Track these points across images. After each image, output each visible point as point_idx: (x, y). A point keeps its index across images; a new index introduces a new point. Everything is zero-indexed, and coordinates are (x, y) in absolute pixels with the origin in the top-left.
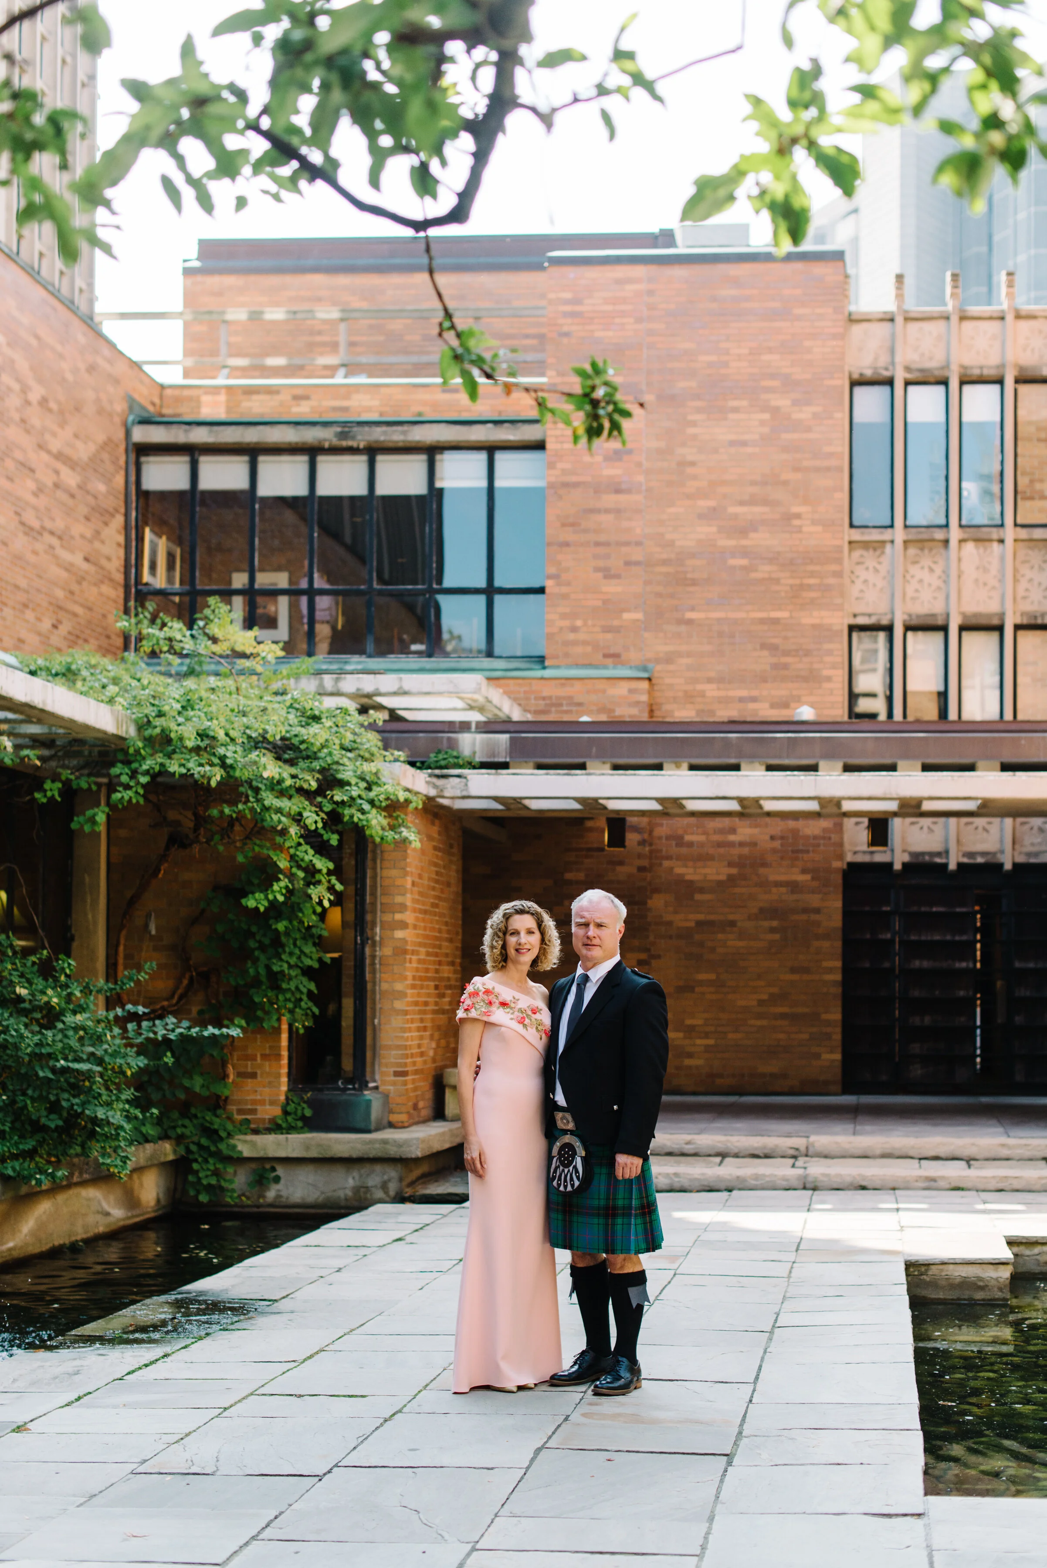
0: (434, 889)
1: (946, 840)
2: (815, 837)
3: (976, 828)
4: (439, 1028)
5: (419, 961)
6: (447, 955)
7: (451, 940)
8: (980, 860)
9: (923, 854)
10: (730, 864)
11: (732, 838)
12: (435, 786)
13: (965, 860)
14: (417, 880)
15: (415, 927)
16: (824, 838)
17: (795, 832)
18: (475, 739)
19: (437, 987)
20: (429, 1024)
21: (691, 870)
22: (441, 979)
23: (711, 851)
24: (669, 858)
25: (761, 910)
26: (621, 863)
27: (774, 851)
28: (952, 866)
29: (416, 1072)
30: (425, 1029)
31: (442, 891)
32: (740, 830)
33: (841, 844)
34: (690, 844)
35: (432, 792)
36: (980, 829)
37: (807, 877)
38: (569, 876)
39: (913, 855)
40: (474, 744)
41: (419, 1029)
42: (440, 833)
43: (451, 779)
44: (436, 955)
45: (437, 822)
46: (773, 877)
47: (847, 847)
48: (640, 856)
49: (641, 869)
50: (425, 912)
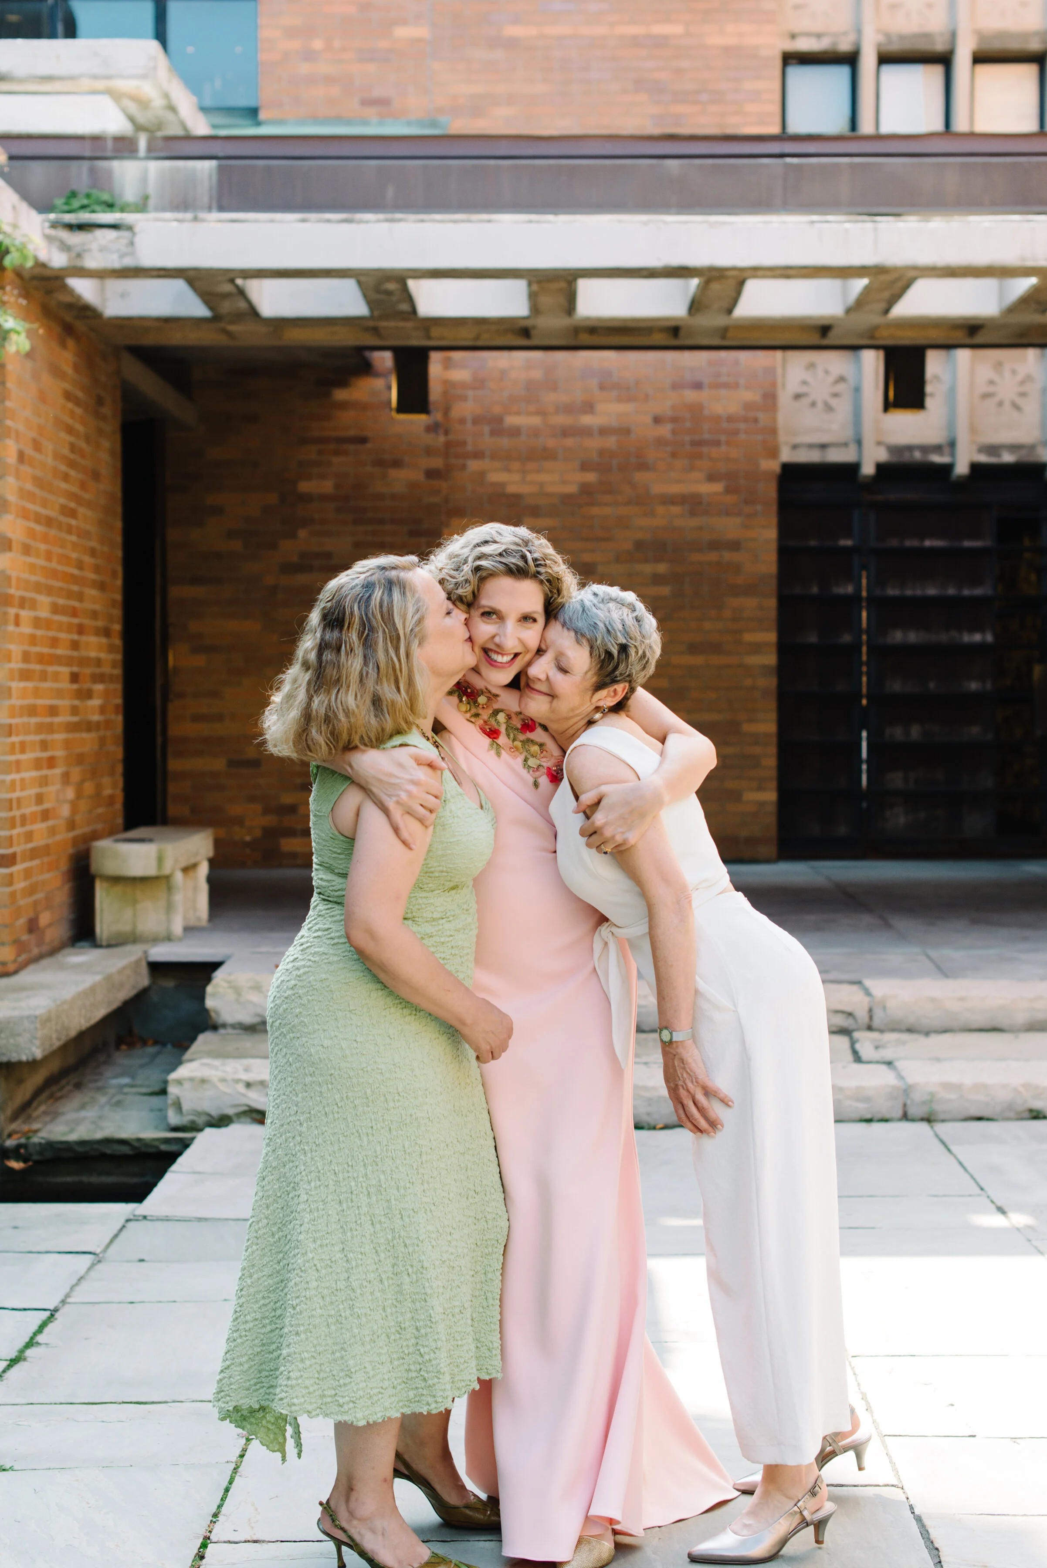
0: (66, 477)
1: (951, 424)
2: (731, 419)
3: (1000, 404)
4: (80, 759)
5: (37, 622)
6: (94, 615)
7: (102, 586)
8: (1008, 458)
9: (910, 448)
10: (585, 467)
11: (587, 420)
12: (65, 247)
13: (983, 458)
14: (29, 451)
15: (27, 550)
16: (746, 420)
17: (696, 410)
18: (145, 172)
19: (74, 678)
20: (60, 753)
21: (516, 477)
22: (84, 662)
23: (551, 443)
24: (478, 455)
25: (639, 545)
26: (397, 464)
27: (660, 442)
28: (962, 468)
29: (34, 854)
30: (51, 762)
31: (83, 485)
32: (600, 407)
33: (773, 431)
34: (515, 432)
35: (58, 260)
36: (1007, 405)
37: (717, 487)
38: (305, 487)
39: (894, 450)
40: (144, 180)
41: (38, 764)
42: (76, 367)
43: (99, 233)
44: (74, 613)
45: (71, 343)
46: (659, 488)
47: (782, 437)
48: (429, 451)
49: (431, 474)
50: (49, 522)
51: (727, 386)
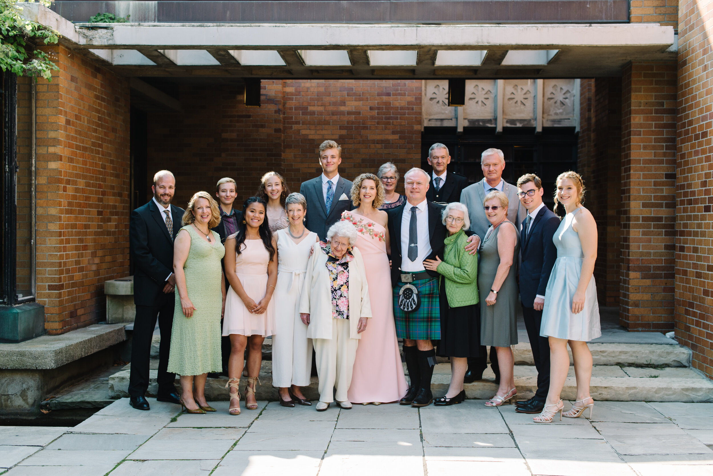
0: (95, 131)
1: (495, 111)
2: (402, 108)
3: (516, 102)
4: (103, 247)
5: (77, 190)
6: (113, 187)
7: (117, 176)
8: (519, 125)
9: (478, 121)
10: (341, 128)
11: (342, 108)
12: (85, 36)
13: (508, 125)
14: (73, 119)
15: (71, 160)
16: (408, 109)
17: (387, 104)
18: (129, 5)
19: (100, 213)
20: (90, 244)
21: (313, 132)
22: (105, 207)
23: (328, 118)
24: (297, 123)
25: (363, 160)
26: (263, 126)
27: (373, 118)
28: (499, 129)
29: (73, 285)
30: (85, 248)
31: (106, 134)
32: (347, 103)
33: (420, 113)
34: (313, 113)
35: (82, 41)
36: (519, 102)
37: (396, 137)
38: (225, 135)
39: (471, 121)
40: (128, 9)
41: (77, 248)
42: (102, 85)
43: (100, 31)
44: (100, 186)
45: (99, 75)
46: (371, 137)
47: (424, 116)
48: (276, 121)
49: (277, 130)
50: (85, 149)
51: (400, 94)
